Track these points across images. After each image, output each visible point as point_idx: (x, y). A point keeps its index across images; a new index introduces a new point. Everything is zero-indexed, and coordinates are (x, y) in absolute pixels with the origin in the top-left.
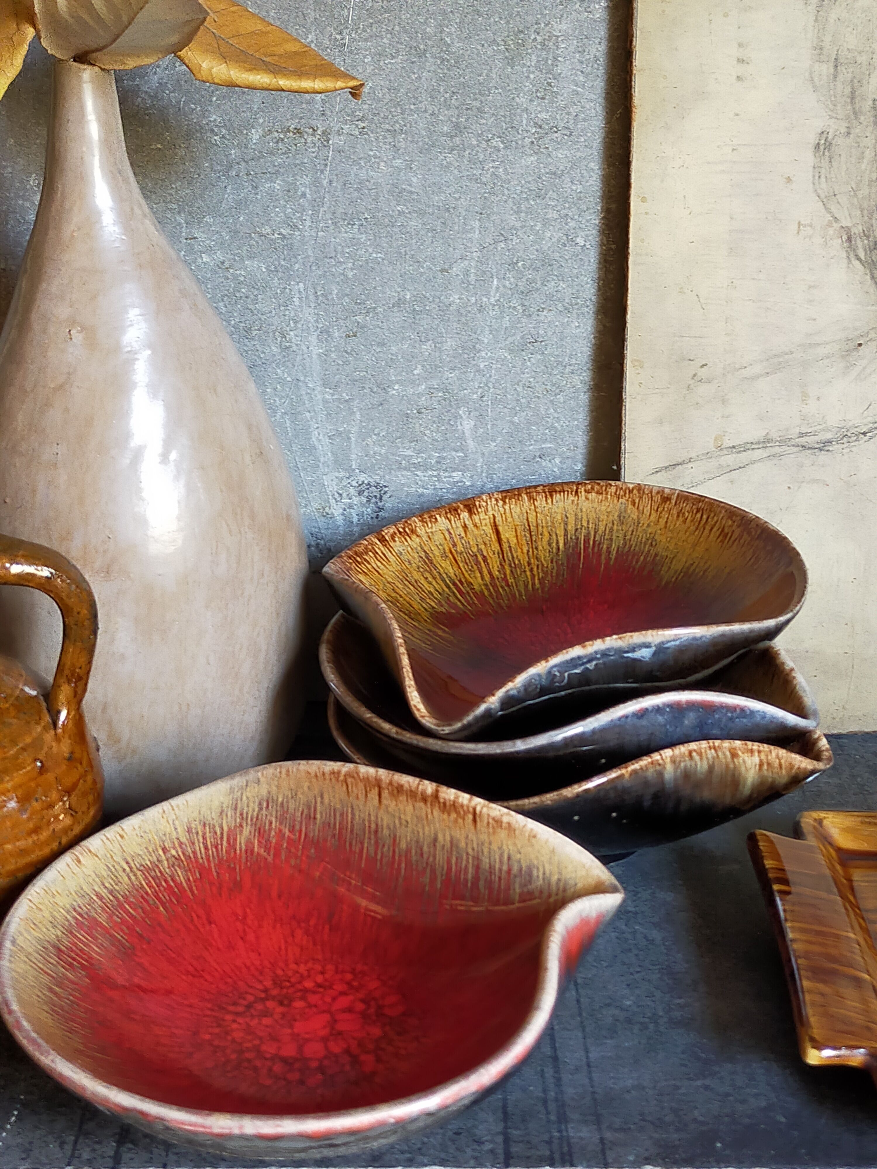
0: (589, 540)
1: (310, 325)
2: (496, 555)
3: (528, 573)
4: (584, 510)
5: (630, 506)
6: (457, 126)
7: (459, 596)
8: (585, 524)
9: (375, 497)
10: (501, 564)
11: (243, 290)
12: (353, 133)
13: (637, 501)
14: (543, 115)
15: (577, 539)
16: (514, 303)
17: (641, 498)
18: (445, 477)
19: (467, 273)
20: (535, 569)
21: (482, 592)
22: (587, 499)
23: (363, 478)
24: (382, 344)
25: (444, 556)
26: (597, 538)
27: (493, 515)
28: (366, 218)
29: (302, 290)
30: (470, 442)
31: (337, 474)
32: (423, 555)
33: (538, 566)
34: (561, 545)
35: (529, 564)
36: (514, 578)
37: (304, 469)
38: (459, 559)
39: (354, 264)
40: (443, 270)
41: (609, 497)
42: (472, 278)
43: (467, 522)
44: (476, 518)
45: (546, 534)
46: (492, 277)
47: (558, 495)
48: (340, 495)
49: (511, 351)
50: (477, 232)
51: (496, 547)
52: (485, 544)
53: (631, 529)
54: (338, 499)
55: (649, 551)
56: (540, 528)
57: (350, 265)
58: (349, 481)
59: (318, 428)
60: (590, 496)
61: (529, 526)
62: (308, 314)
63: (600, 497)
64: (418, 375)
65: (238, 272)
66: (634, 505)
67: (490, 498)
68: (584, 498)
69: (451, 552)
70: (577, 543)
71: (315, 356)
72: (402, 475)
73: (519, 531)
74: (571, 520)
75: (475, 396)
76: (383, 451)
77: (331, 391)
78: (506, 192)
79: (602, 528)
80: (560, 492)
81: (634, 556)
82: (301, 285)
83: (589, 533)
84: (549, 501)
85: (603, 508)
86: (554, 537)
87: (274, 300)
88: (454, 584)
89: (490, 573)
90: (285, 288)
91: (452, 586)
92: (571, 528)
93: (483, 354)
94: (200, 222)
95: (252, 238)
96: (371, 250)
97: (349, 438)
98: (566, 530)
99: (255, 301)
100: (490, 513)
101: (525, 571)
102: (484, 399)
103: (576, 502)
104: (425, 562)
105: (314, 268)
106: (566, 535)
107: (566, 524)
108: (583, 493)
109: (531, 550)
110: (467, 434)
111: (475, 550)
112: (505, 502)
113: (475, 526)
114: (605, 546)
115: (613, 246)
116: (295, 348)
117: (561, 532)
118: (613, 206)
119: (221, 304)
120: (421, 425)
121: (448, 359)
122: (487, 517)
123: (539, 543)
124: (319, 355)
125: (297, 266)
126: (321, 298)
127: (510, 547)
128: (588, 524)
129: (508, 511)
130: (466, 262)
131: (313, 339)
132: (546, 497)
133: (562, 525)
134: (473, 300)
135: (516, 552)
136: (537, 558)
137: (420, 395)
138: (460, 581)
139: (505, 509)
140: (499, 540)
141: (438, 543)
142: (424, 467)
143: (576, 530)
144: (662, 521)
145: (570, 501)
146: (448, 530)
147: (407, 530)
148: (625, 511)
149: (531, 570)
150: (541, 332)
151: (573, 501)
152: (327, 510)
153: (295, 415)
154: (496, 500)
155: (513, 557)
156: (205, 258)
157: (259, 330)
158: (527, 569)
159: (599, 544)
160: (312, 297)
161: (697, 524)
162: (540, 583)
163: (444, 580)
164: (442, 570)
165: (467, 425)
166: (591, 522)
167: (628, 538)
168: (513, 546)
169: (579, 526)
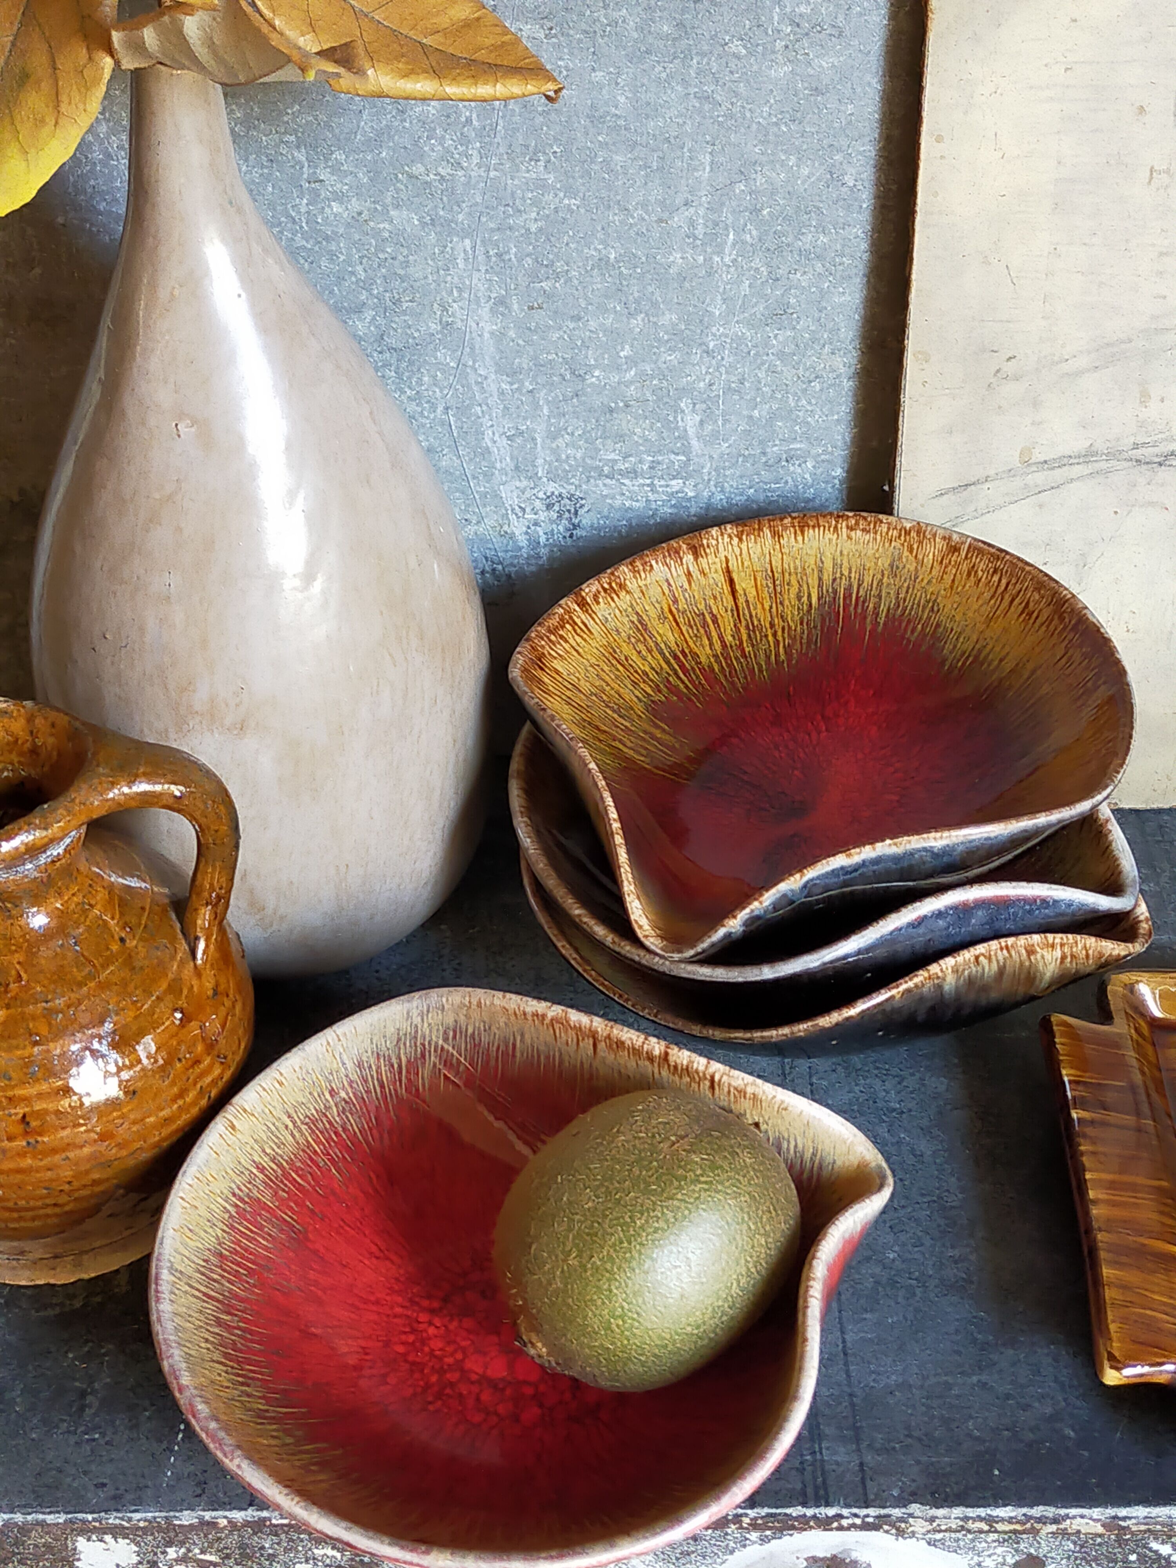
0: (851, 595)
1: (480, 294)
2: (729, 613)
3: (770, 638)
4: (845, 552)
5: (906, 553)
6: (680, 25)
7: (682, 675)
8: (846, 573)
9: (569, 511)
10: (735, 626)
11: (389, 250)
12: (535, 35)
13: (915, 546)
14: (803, 9)
15: (835, 592)
16: (757, 263)
17: (920, 543)
18: (660, 486)
19: (692, 223)
20: (780, 633)
21: (711, 667)
22: (850, 538)
23: (552, 487)
24: (577, 318)
25: (662, 617)
26: (861, 593)
27: (726, 557)
28: (555, 152)
29: (468, 248)
30: (694, 443)
31: (518, 484)
32: (635, 619)
33: (783, 629)
34: (814, 600)
35: (772, 625)
36: (753, 645)
37: (474, 478)
38: (681, 620)
39: (538, 214)
40: (660, 220)
41: (878, 537)
42: (700, 231)
43: (691, 569)
44: (703, 561)
45: (794, 582)
46: (727, 229)
47: (811, 531)
48: (523, 510)
49: (750, 325)
50: (708, 169)
51: (729, 602)
52: (715, 598)
53: (906, 585)
54: (520, 515)
55: (929, 618)
56: (787, 575)
57: (533, 215)
58: (535, 491)
59: (492, 426)
60: (853, 534)
61: (772, 571)
62: (478, 281)
63: (867, 537)
64: (626, 357)
65: (381, 226)
66: (911, 552)
67: (722, 534)
68: (845, 537)
69: (671, 611)
70: (834, 599)
71: (486, 335)
72: (605, 485)
73: (759, 579)
74: (828, 565)
75: (702, 384)
76: (579, 455)
77: (509, 379)
78: (748, 115)
79: (867, 579)
80: (814, 527)
81: (909, 621)
82: (467, 242)
83: (851, 585)
84: (800, 538)
85: (870, 552)
86: (806, 588)
87: (430, 262)
88: (676, 657)
89: (721, 637)
90: (445, 247)
91: (672, 661)
92: (827, 577)
93: (714, 329)
94: (327, 160)
95: (398, 180)
96: (562, 195)
97: (534, 439)
98: (820, 579)
99: (406, 264)
100: (722, 554)
101: (766, 636)
102: (714, 388)
103: (834, 542)
104: (637, 628)
105: (484, 219)
106: (820, 586)
107: (821, 571)
108: (844, 530)
109: (774, 606)
110: (691, 432)
111: (702, 607)
112: (741, 540)
113: (703, 572)
114: (871, 605)
115: (894, 187)
116: (459, 324)
117: (814, 582)
118: (896, 133)
119: (359, 268)
120: (629, 421)
121: (666, 337)
122: (717, 560)
123: (786, 597)
124: (492, 333)
125: (460, 217)
126: (494, 259)
127: (747, 601)
128: (850, 572)
129: (745, 551)
130: (692, 210)
131: (485, 312)
132: (795, 533)
133: (816, 572)
134: (701, 259)
135: (755, 609)
136: (782, 617)
137: (628, 384)
138: (683, 652)
139: (741, 549)
140: (733, 592)
141: (654, 600)
142: (633, 473)
143: (834, 580)
144: (948, 579)
145: (827, 540)
146: (667, 581)
147: (614, 585)
148: (900, 558)
149: (775, 635)
150: (793, 301)
151: (831, 540)
152: (506, 528)
153: (463, 410)
154: (730, 536)
155: (751, 616)
156: (336, 207)
157: (411, 301)
158: (769, 632)
159: (864, 602)
160: (481, 258)
161: (993, 590)
162: (786, 652)
163: (662, 653)
164: (659, 638)
165: (690, 422)
166: (853, 570)
167: (902, 596)
168: (751, 600)
169: (838, 575)
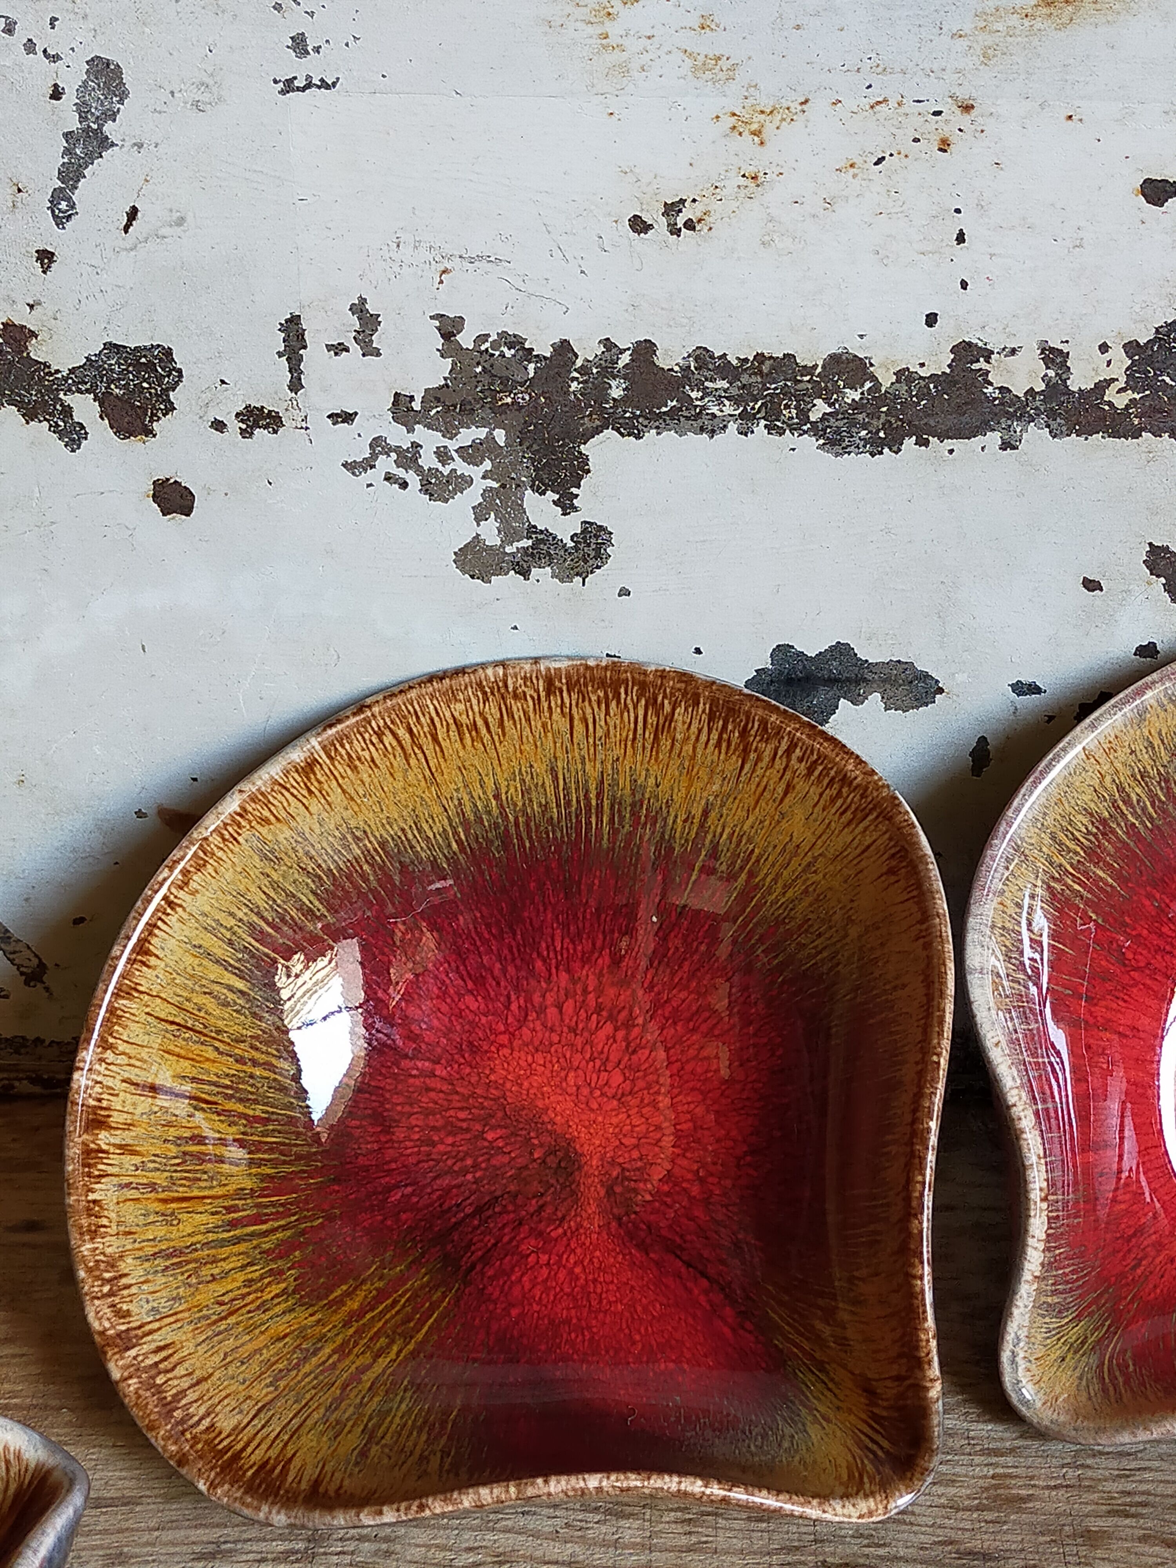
0: (262, 932)
2: (197, 1113)
3: (258, 1072)
4: (207, 909)
5: (264, 831)
7: (264, 1227)
8: (232, 922)
10: (217, 1114)
13: (266, 813)
15: (244, 950)
17: (267, 804)
20: (256, 1055)
21: (264, 1178)
22: (194, 893)
25: (170, 1218)
26: (268, 916)
27: (126, 1081)
32: (161, 1263)
33: (252, 1047)
34: (240, 985)
35: (240, 1060)
36: (256, 1102)
38: (182, 1191)
41: (220, 854)
43: (117, 1141)
44: (116, 1118)
45: (201, 1000)
51: (182, 1106)
52: (168, 1124)
53: (301, 854)
56: (188, 1005)
60: (193, 885)
61: (172, 1023)
66: (267, 821)
67: (89, 1070)
68: (188, 898)
69: (164, 1201)
70: (253, 956)
73: (171, 1047)
74: (209, 941)
79: (259, 899)
81: (349, 877)
83: (251, 926)
84: (153, 961)
85: (229, 876)
86: (217, 988)
88: (233, 1224)
89: (226, 1142)
91: (238, 1232)
92: (220, 950)
98: (217, 961)
100: (117, 1084)
103: (185, 916)
104: (179, 1265)
106: (226, 967)
107: (210, 955)
108: (181, 894)
109: (217, 1044)
111: (173, 1150)
112: (111, 1047)
113: (128, 1126)
114: (292, 910)
117: (215, 972)
122: (122, 1096)
123: (213, 1020)
127: (194, 1080)
128: (235, 917)
129: (131, 1050)
132: (144, 963)
133: (205, 962)
135: (208, 1072)
136: (237, 1041)
138: (229, 1210)
139: (123, 1053)
140: (173, 1093)
141: (141, 1220)
143: (230, 943)
144: (336, 797)
145: (177, 925)
146: (122, 1186)
147: (107, 1275)
148: (265, 842)
149: (255, 1063)
151: (181, 921)
155: (215, 1084)
158: (249, 1069)
159: (283, 920)
163: (223, 1243)
164: (200, 1237)
166: (234, 910)
167: (310, 867)
168: (194, 1073)
169: (228, 935)
